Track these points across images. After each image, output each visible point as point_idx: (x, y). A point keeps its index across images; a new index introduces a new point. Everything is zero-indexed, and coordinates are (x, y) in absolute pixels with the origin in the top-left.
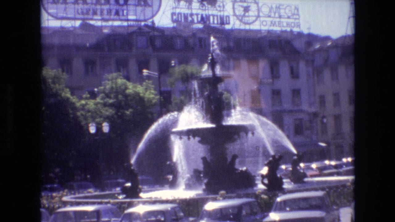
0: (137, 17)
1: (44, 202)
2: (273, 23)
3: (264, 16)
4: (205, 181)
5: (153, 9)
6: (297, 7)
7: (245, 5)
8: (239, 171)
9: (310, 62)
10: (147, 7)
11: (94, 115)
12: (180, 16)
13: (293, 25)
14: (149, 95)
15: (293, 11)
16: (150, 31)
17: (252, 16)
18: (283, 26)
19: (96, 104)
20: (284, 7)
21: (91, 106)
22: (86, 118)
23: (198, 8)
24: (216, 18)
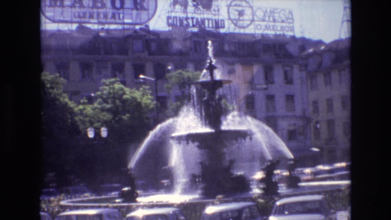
0: (133, 21)
1: (43, 206)
2: (268, 26)
3: (259, 20)
4: (201, 186)
5: (148, 13)
6: (291, 11)
7: (240, 9)
8: (234, 176)
9: (304, 67)
10: (143, 10)
11: (92, 119)
12: (175, 19)
13: (287, 29)
14: (146, 100)
15: (287, 15)
16: (146, 34)
17: (246, 20)
18: (278, 30)
19: (94, 109)
20: (279, 11)
21: (89, 111)
22: (83, 123)
23: (193, 11)
24: (211, 22)
